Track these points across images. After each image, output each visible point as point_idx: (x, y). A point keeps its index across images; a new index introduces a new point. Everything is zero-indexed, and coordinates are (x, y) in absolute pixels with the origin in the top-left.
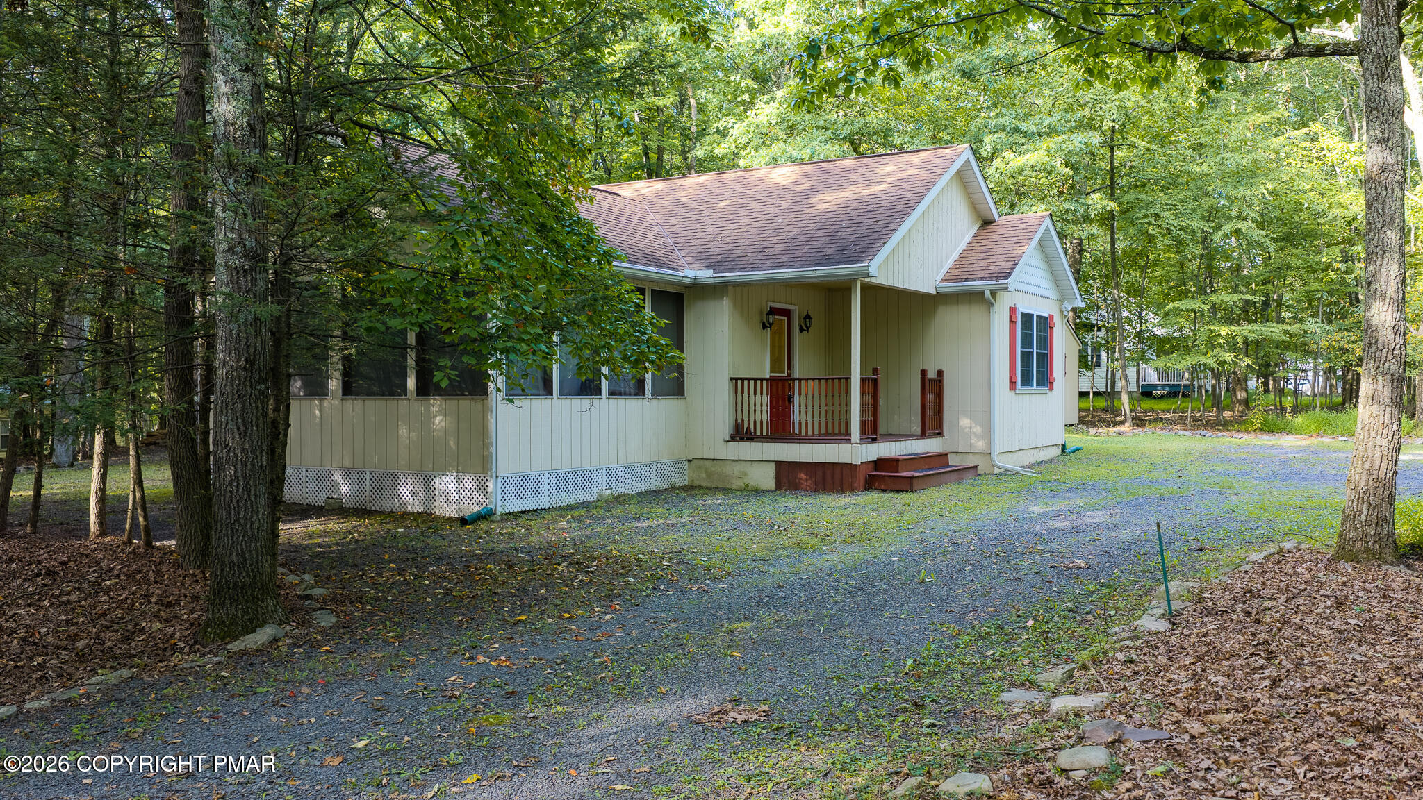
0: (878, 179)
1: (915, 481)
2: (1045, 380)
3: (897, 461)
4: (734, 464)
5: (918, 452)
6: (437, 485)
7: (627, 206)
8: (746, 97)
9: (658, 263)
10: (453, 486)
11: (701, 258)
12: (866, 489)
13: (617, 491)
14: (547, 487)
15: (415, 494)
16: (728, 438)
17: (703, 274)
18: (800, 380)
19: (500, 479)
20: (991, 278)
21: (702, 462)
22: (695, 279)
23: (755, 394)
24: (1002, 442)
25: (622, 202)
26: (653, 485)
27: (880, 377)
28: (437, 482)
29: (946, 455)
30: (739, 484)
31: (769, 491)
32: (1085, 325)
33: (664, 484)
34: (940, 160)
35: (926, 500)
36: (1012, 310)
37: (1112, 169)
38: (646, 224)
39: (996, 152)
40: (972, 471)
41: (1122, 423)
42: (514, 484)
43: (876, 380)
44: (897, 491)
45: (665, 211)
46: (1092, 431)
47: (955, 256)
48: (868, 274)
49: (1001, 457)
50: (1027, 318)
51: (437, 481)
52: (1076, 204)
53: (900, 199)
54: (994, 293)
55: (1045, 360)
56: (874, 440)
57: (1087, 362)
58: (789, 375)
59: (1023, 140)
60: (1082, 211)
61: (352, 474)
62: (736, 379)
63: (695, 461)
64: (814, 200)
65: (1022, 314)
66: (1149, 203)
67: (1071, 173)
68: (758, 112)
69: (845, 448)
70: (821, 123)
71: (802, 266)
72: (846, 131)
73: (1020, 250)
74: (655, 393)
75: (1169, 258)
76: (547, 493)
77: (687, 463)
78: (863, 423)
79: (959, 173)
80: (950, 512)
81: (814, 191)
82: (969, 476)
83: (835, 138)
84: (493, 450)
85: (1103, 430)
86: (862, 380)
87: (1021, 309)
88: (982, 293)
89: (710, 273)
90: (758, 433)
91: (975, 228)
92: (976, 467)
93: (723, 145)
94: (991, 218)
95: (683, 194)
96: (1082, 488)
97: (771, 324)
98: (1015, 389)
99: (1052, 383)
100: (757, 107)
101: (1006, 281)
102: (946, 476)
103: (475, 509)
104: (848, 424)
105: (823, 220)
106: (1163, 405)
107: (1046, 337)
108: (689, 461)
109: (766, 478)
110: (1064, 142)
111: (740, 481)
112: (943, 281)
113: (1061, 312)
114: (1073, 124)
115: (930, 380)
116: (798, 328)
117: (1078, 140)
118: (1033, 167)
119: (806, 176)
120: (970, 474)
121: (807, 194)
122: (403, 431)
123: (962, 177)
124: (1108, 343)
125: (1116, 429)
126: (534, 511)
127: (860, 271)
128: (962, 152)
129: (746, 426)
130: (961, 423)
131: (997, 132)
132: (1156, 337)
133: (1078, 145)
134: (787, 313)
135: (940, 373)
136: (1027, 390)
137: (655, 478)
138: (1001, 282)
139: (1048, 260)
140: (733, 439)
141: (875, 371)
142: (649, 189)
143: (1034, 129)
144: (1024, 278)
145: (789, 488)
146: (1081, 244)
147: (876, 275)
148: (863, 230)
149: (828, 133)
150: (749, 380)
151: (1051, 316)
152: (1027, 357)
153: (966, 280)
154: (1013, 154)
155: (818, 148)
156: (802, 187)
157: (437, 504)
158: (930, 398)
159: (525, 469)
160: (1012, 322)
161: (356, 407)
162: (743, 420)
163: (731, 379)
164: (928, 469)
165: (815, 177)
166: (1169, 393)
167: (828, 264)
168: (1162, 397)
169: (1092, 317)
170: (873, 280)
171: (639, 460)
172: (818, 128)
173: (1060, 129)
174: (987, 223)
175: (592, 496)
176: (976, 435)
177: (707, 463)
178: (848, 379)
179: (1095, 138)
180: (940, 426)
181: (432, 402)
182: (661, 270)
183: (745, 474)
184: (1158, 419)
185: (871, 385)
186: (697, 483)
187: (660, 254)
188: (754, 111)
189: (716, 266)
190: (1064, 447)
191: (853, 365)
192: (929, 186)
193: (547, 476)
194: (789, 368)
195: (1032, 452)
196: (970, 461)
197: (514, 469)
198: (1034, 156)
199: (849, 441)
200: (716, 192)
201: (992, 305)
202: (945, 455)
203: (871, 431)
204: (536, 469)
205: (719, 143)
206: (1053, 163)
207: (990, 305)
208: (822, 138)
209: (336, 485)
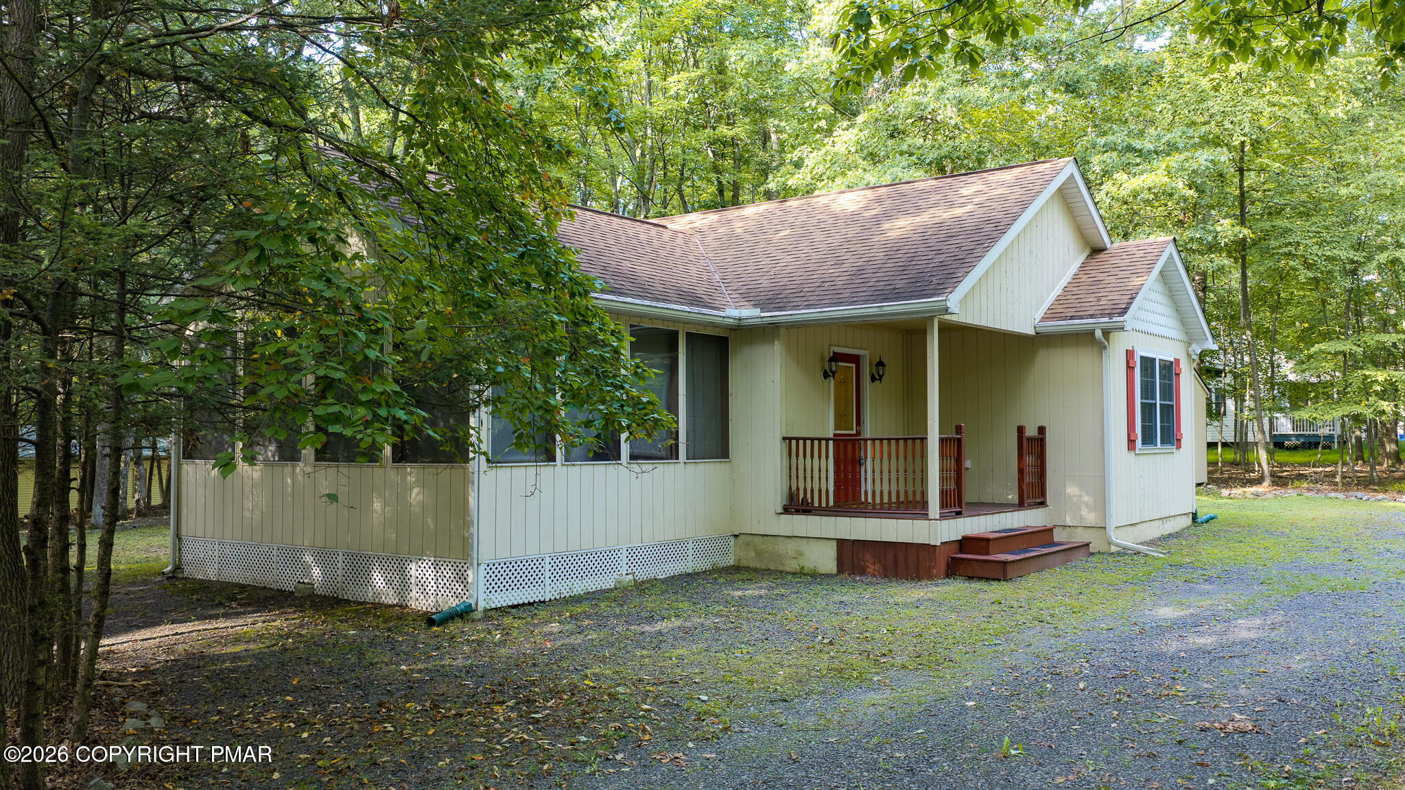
0: (963, 200)
1: (1009, 568)
2: (1171, 437)
3: (987, 540)
4: (790, 540)
5: (1016, 526)
6: (413, 572)
7: (673, 239)
8: (823, 123)
9: (695, 300)
10: (430, 574)
11: (750, 296)
12: (948, 576)
13: (642, 575)
14: (548, 574)
15: (389, 582)
16: (780, 510)
17: (749, 313)
18: (873, 440)
19: (482, 567)
20: (1103, 315)
21: (749, 538)
22: (740, 319)
23: (812, 457)
24: (1118, 514)
25: (666, 235)
26: (689, 565)
27: (965, 437)
28: (413, 568)
29: (1051, 530)
30: (792, 566)
31: (829, 576)
32: (1208, 371)
33: (702, 565)
34: (1037, 176)
35: (1023, 594)
36: (1130, 354)
37: (1242, 194)
38: (691, 258)
39: (1107, 174)
40: (1083, 550)
41: (1259, 481)
42: (502, 572)
43: (959, 440)
44: (987, 579)
45: (716, 244)
46: (1225, 492)
47: (1058, 290)
48: (946, 310)
49: (1118, 532)
50: (1148, 363)
51: (413, 566)
52: (1203, 231)
53: (988, 222)
54: (1106, 333)
55: (1170, 413)
56: (959, 514)
57: (1214, 412)
58: (858, 433)
59: (1138, 160)
60: (1210, 239)
61: (323, 555)
62: (790, 439)
63: (742, 537)
64: (886, 226)
65: (1142, 358)
66: (1288, 231)
67: (1196, 195)
68: (836, 139)
69: (920, 524)
70: (905, 147)
71: (866, 302)
72: (932, 155)
73: (1136, 281)
74: (692, 456)
75: (1304, 296)
76: (548, 581)
77: (732, 539)
78: (943, 494)
79: (1061, 191)
80: (1052, 616)
81: (888, 216)
82: (1080, 557)
83: (920, 163)
84: (474, 530)
85: (1238, 491)
86: (942, 440)
87: (1140, 352)
88: (1092, 333)
89: (756, 312)
90: (816, 504)
91: (1082, 258)
92: (1087, 545)
93: (797, 176)
94: (1100, 245)
95: (739, 224)
96: (1226, 577)
97: (834, 373)
98: (1134, 449)
99: (1179, 440)
100: (835, 134)
101: (1121, 319)
102: (1050, 559)
103: (453, 603)
104: (924, 494)
105: (893, 249)
106: (1298, 457)
107: (1171, 385)
108: (736, 536)
109: (825, 559)
110: (1186, 160)
111: (795, 561)
112: (1044, 319)
113: (1189, 355)
114: (1197, 140)
115: (1030, 439)
116: (868, 377)
117: (1203, 157)
118: (1150, 189)
119: (879, 200)
120: (1080, 555)
121: (878, 220)
122: (377, 506)
123: (1065, 196)
124: (1235, 389)
125: (1254, 489)
126: (530, 604)
127: (937, 306)
128: (1066, 168)
129: (801, 496)
130: (1069, 491)
131: (1106, 151)
132: (1291, 383)
133: (1205, 163)
134: (855, 359)
135: (1042, 430)
136: (1150, 449)
137: (691, 558)
138: (1115, 319)
139: (1172, 294)
140: (787, 510)
141: (959, 429)
142: (704, 221)
143: (1151, 147)
144: (1143, 315)
145: (853, 573)
146: (1204, 280)
147: (956, 311)
148: (942, 257)
149: (914, 158)
150: (805, 439)
151: (1177, 361)
152: (1148, 410)
153: (1072, 318)
154: (1125, 176)
155: (900, 174)
156: (874, 212)
157: (413, 594)
158: (1029, 460)
159: (518, 553)
160: (1130, 368)
161: (330, 477)
162: (798, 488)
163: (784, 439)
164: (1025, 551)
165: (890, 201)
166: (1303, 443)
167: (897, 299)
168: (1295, 448)
169: (1216, 361)
170: (954, 318)
171: (670, 536)
172: (902, 154)
173: (1181, 145)
174: (1097, 251)
175: (607, 582)
176: (1087, 505)
177: (756, 539)
178: (923, 440)
179: (1224, 156)
180: (1043, 493)
181: (409, 469)
182: (696, 309)
183: (800, 554)
184: (1301, 477)
185: (953, 447)
186: (744, 563)
187: (700, 291)
188: (832, 139)
189: (763, 305)
190: (1195, 516)
191: (929, 423)
192: (1024, 205)
193: (548, 560)
194: (858, 423)
195: (1157, 523)
196: (1081, 537)
197: (503, 553)
198: (1153, 177)
199: (925, 516)
200: (775, 222)
201: (1105, 347)
202: (1049, 531)
203: (954, 503)
204: (532, 552)
205: (792, 174)
206: (1174, 185)
207: (1101, 347)
208: (905, 164)
209: (306, 569)
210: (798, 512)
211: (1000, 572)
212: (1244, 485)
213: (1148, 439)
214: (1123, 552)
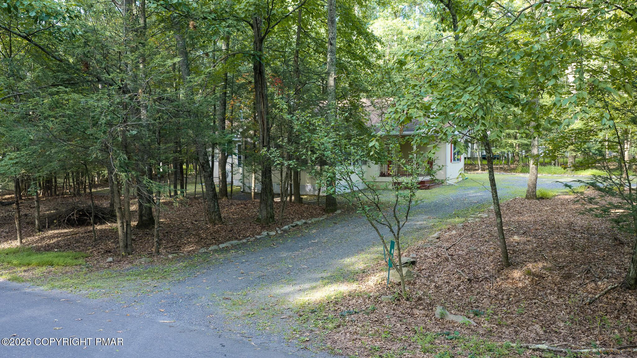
3: (425, 181)
5: (429, 179)
16: (379, 176)
24: (449, 176)
40: (441, 184)
41: (478, 170)
44: (425, 189)
46: (470, 172)
49: (449, 180)
90: (385, 175)
98: (452, 162)
99: (460, 160)
102: (436, 186)
109: (390, 186)
111: (384, 187)
129: (383, 173)
136: (455, 162)
152: (455, 153)
160: (452, 144)
164: (432, 184)
176: (443, 175)
177: (375, 182)
195: (456, 179)
202: (434, 180)
210: (382, 176)
211: (428, 188)
212: (474, 171)
213: (454, 160)
214: (450, 185)
